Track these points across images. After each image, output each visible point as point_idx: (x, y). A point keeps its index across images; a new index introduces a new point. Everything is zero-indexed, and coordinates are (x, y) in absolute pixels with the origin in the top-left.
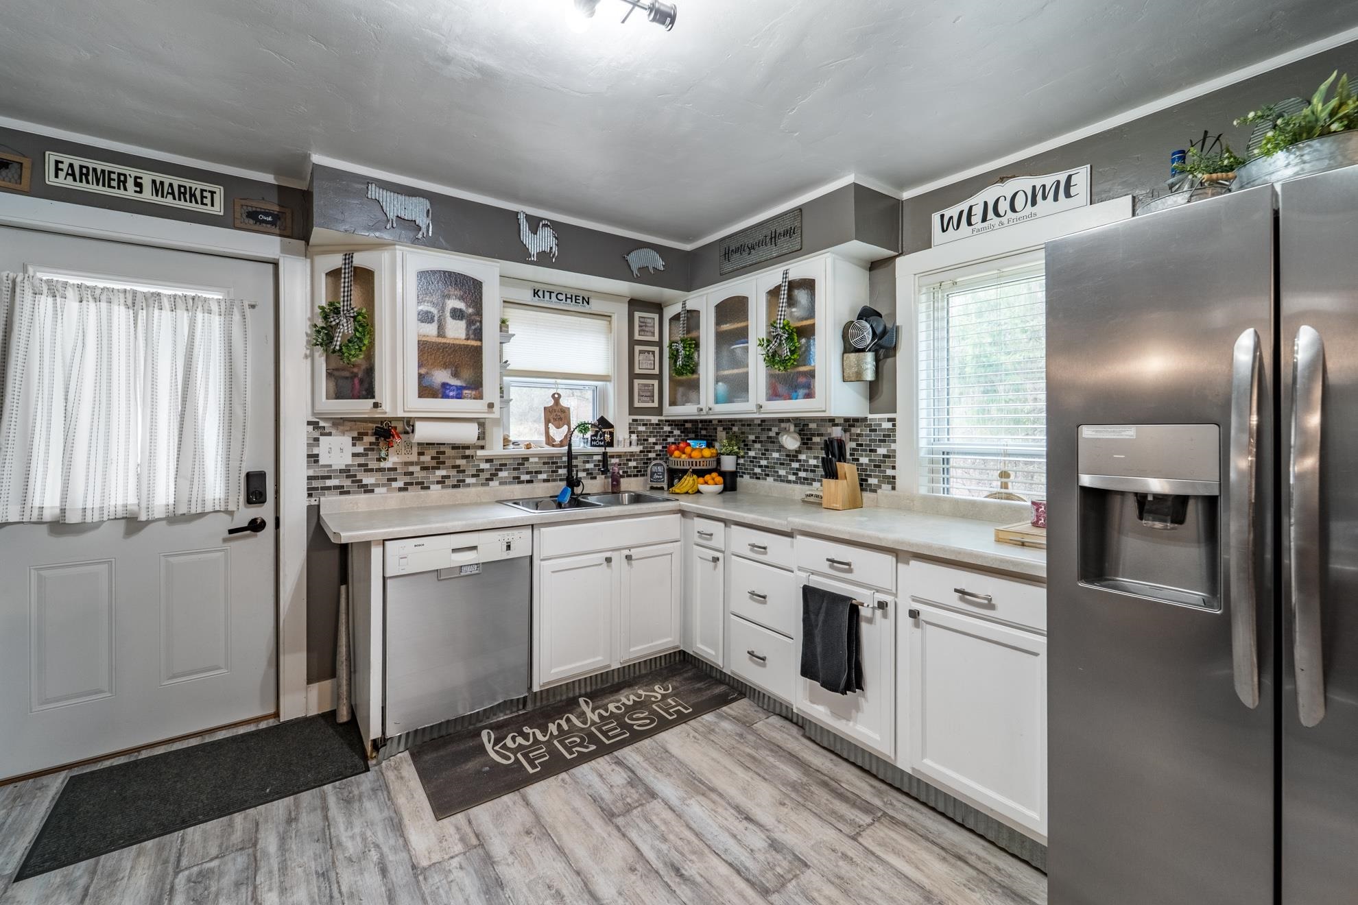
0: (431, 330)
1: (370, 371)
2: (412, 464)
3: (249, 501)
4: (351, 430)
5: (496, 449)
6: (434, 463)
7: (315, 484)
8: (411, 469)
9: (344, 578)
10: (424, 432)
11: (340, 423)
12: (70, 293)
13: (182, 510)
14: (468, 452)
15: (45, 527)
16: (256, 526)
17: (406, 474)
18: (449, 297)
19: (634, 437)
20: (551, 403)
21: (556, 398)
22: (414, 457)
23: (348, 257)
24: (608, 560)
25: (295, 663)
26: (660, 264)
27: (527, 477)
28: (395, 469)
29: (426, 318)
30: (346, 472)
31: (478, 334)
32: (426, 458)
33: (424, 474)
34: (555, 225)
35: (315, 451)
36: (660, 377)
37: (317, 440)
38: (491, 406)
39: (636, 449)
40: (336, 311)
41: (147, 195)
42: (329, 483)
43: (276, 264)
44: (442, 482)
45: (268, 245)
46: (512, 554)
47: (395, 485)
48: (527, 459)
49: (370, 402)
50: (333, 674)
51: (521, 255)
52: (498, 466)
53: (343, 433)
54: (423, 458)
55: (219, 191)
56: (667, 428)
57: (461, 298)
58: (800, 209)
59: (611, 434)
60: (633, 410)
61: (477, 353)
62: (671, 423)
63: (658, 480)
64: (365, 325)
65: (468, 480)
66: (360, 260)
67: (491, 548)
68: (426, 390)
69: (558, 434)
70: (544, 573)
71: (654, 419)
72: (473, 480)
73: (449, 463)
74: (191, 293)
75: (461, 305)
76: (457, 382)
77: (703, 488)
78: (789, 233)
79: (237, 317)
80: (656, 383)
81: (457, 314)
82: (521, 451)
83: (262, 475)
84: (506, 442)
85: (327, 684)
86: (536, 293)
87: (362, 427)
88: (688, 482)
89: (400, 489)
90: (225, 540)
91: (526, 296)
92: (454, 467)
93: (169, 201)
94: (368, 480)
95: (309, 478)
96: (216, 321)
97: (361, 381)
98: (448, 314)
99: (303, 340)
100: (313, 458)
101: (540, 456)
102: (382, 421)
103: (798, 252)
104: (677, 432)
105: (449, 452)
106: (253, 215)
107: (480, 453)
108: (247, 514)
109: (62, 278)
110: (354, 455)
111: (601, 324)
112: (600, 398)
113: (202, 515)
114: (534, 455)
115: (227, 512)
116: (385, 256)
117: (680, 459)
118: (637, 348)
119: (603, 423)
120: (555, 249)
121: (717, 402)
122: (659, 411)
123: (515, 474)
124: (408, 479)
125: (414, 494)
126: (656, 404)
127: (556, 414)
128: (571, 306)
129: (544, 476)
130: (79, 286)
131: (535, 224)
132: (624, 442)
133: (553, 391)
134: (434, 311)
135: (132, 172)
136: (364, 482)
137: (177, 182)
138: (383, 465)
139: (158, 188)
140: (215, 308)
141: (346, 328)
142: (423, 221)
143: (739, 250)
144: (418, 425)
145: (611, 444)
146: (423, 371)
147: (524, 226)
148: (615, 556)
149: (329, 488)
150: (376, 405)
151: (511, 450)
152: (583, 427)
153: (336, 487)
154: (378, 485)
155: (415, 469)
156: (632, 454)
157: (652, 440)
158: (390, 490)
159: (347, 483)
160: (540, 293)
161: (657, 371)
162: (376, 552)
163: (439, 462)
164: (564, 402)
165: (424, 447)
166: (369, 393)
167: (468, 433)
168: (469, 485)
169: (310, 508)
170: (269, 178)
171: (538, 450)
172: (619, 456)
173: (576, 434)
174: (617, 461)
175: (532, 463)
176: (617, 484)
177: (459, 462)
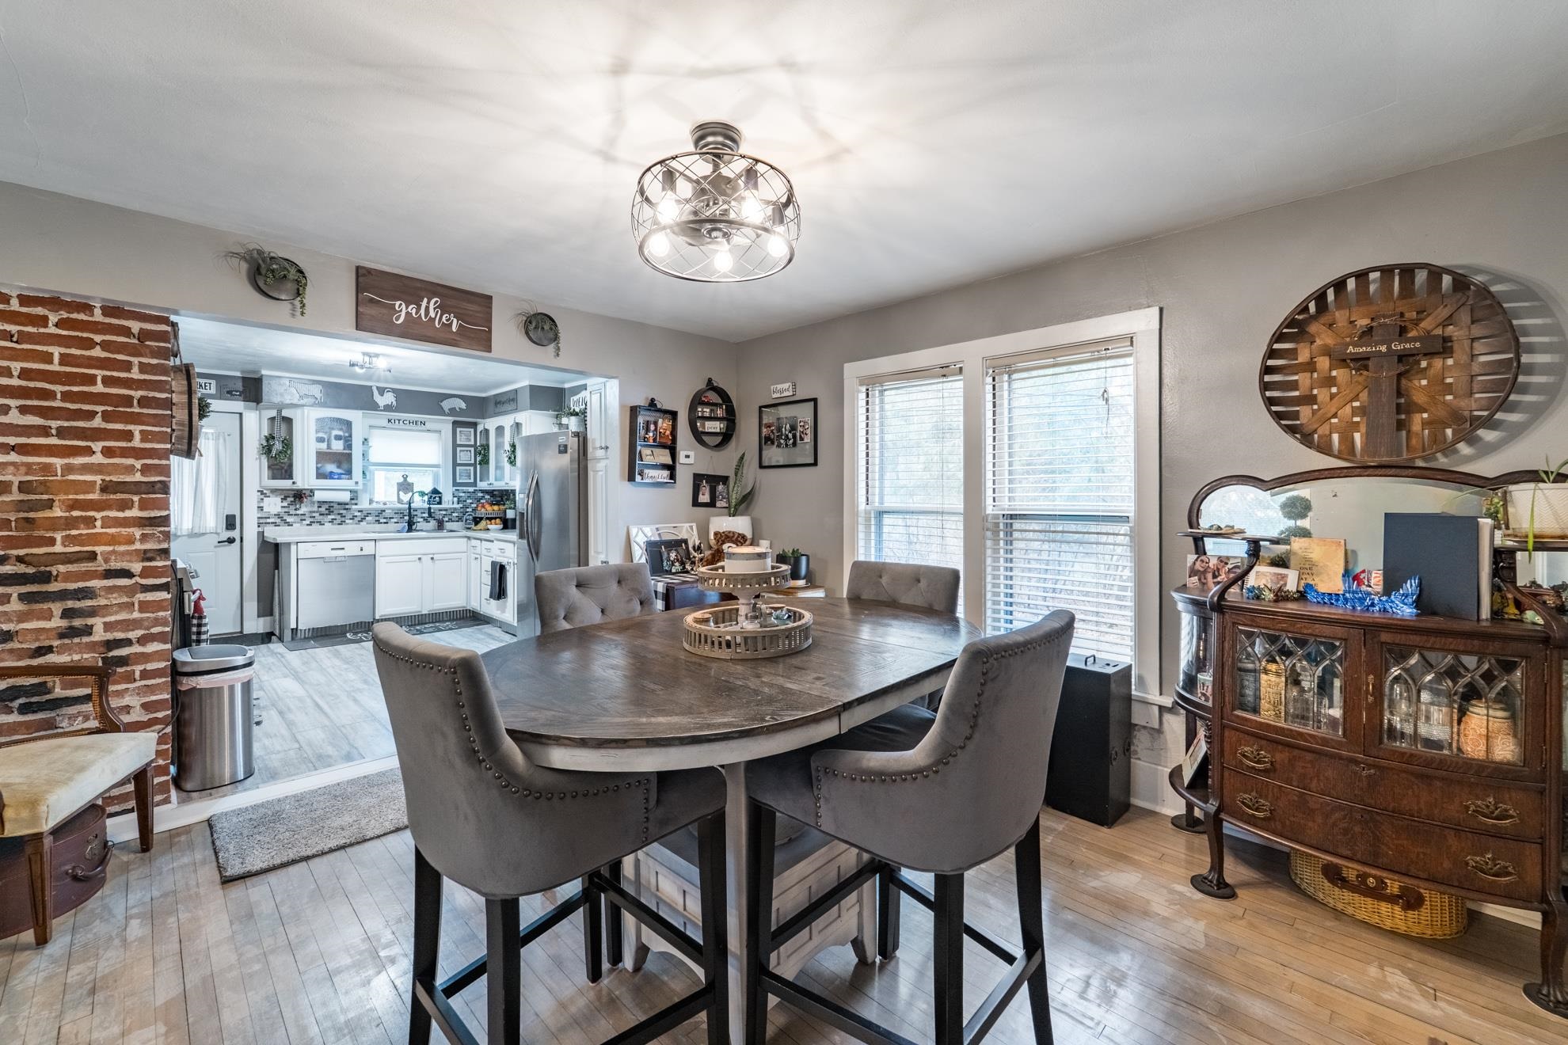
0: (323, 446)
1: (291, 465)
2: (314, 512)
3: (227, 529)
4: (281, 495)
5: (364, 504)
6: (327, 512)
7: (261, 521)
8: (314, 515)
9: (277, 566)
10: (319, 496)
11: (274, 491)
13: (196, 531)
14: (347, 507)
16: (231, 541)
17: (311, 517)
18: (333, 429)
19: (456, 499)
20: (402, 480)
21: (405, 477)
22: (316, 509)
23: (279, 412)
24: (420, 559)
25: (251, 607)
26: (463, 405)
27: (385, 521)
28: (305, 515)
29: (320, 440)
30: (278, 515)
31: (350, 447)
32: (323, 509)
33: (321, 517)
34: (394, 391)
35: (261, 505)
36: (474, 465)
37: (263, 499)
38: (357, 483)
39: (456, 506)
40: (273, 438)
42: (268, 520)
43: (241, 414)
44: (332, 521)
45: (238, 405)
46: (363, 553)
47: (305, 522)
48: (384, 511)
49: (291, 481)
50: (271, 614)
51: (374, 407)
52: (365, 515)
53: (277, 496)
54: (320, 509)
55: (213, 382)
56: (480, 495)
57: (341, 429)
58: (516, 391)
59: (440, 498)
60: (455, 484)
61: (349, 456)
62: (482, 491)
63: (469, 524)
64: (288, 444)
65: (347, 521)
66: (285, 413)
67: (352, 549)
68: (321, 475)
69: (405, 498)
70: (381, 564)
71: (471, 489)
72: (351, 521)
73: (336, 512)
75: (341, 433)
76: (339, 471)
77: (490, 527)
78: (513, 400)
79: (221, 441)
80: (472, 468)
81: (338, 438)
82: (381, 506)
83: (234, 517)
84: (371, 501)
85: (268, 619)
86: (389, 421)
87: (286, 493)
88: (483, 524)
89: (308, 525)
90: (216, 547)
91: (384, 423)
92: (339, 514)
94: (290, 519)
95: (259, 518)
97: (286, 471)
98: (333, 438)
99: (256, 451)
100: (261, 508)
101: (393, 509)
102: (298, 490)
103: (516, 410)
104: (487, 497)
105: (336, 506)
106: (230, 392)
107: (354, 507)
108: (226, 535)
110: (282, 507)
111: (436, 435)
112: (436, 478)
113: (203, 534)
114: (389, 509)
115: (216, 533)
116: (299, 411)
117: (481, 512)
118: (458, 449)
119: (435, 491)
120: (394, 403)
121: (496, 480)
122: (475, 484)
123: (377, 518)
124: (312, 520)
125: (315, 526)
126: (472, 480)
127: (405, 486)
128: (413, 427)
129: (395, 520)
131: (382, 391)
132: (448, 501)
133: (404, 474)
134: (325, 436)
136: (288, 521)
138: (298, 512)
140: (210, 436)
141: (278, 446)
142: (318, 395)
143: (499, 403)
144: (316, 492)
145: (440, 503)
146: (319, 465)
147: (376, 392)
148: (424, 558)
149: (269, 523)
150: (294, 483)
151: (374, 505)
152: (422, 494)
153: (272, 523)
154: (295, 522)
155: (316, 515)
156: (455, 509)
157: (469, 501)
158: (302, 525)
159: (278, 521)
160: (393, 423)
161: (473, 462)
162: (293, 548)
163: (330, 511)
164: (409, 480)
165: (321, 503)
166: (290, 477)
167: (345, 497)
168: (348, 524)
169: (259, 532)
170: (238, 374)
171: (392, 506)
172: (446, 510)
173: (417, 498)
174: (444, 513)
175: (388, 513)
176: (440, 526)
177: (341, 512)
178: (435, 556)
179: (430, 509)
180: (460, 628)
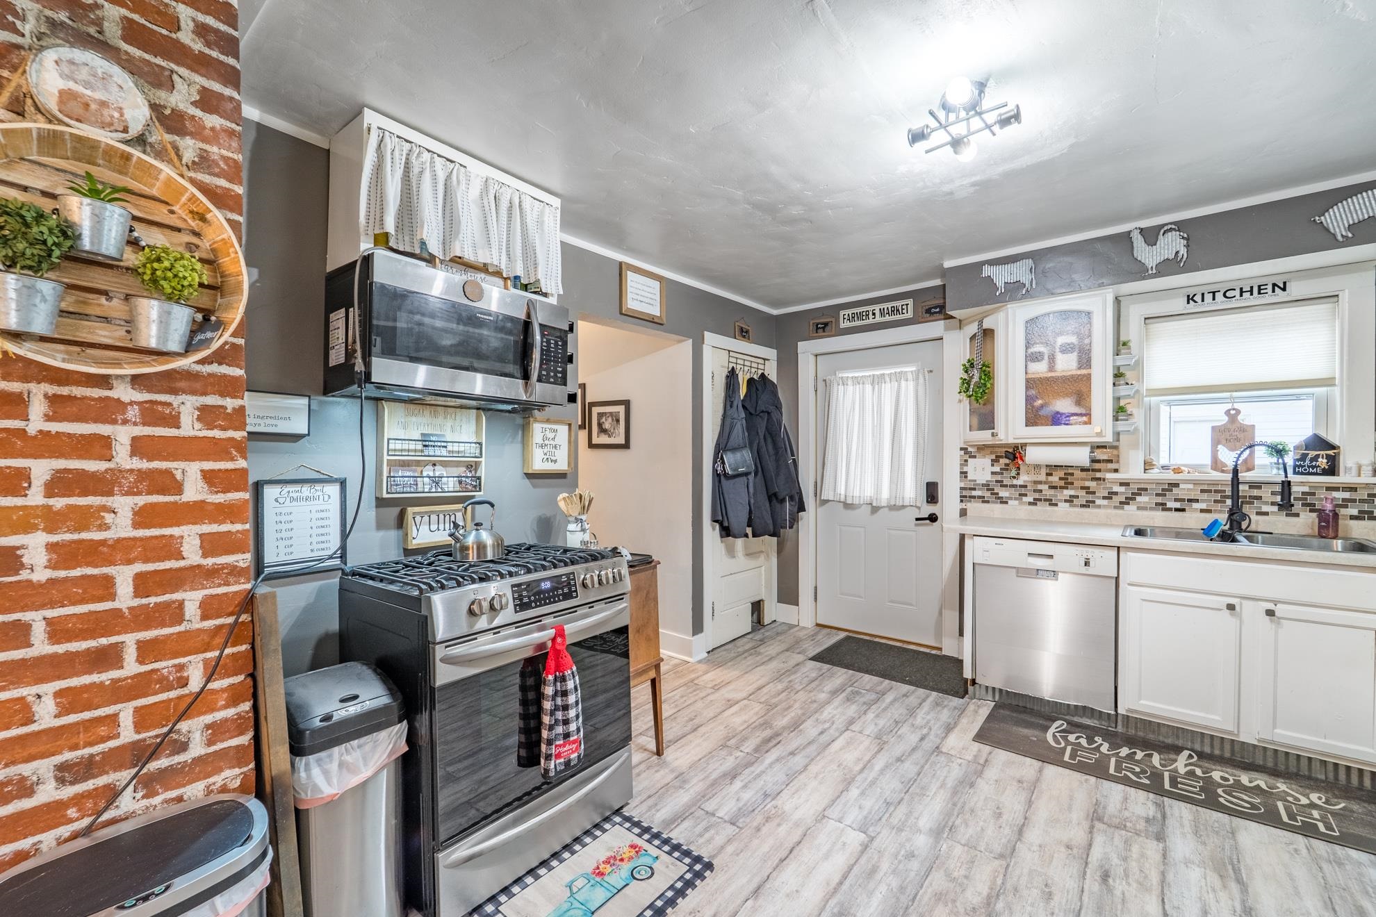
0: (1039, 368)
2: (1040, 483)
3: (928, 501)
4: (991, 453)
5: (1132, 469)
6: (1062, 483)
8: (1040, 487)
10: (1038, 455)
11: (982, 448)
12: (850, 382)
13: (893, 502)
14: (1098, 475)
15: (842, 504)
16: (933, 518)
17: (1035, 491)
20: (1224, 421)
21: (1233, 416)
22: (1043, 477)
23: (981, 322)
24: (1232, 607)
27: (1177, 505)
28: (1025, 486)
29: (1034, 358)
30: (987, 486)
31: (1086, 363)
32: (1054, 479)
33: (1052, 492)
34: (1180, 226)
35: (965, 469)
37: (966, 461)
40: (972, 365)
41: (878, 319)
42: (974, 493)
43: (942, 339)
44: (1070, 500)
45: (937, 328)
47: (1025, 499)
48: (1177, 485)
49: (995, 431)
53: (985, 457)
54: (1050, 478)
55: (911, 302)
57: (1071, 333)
59: (1334, 458)
61: (1087, 379)
64: (989, 372)
65: (1098, 502)
66: (987, 323)
68: (1033, 418)
69: (1228, 457)
72: (1105, 502)
73: (1077, 484)
74: (898, 370)
75: (1070, 339)
76: (1069, 409)
79: (921, 380)
81: (1066, 349)
82: (1170, 476)
83: (935, 485)
84: (1148, 465)
86: (1190, 299)
87: (995, 451)
89: (1030, 504)
90: (915, 525)
91: (1179, 305)
92: (1082, 488)
93: (887, 318)
94: (1004, 493)
95: (962, 489)
96: (911, 385)
97: (989, 416)
98: (1058, 350)
99: (955, 390)
100: (964, 474)
101: (1196, 483)
102: (1005, 446)
105: (1078, 473)
106: (928, 311)
107: (1109, 476)
108: (927, 510)
109: (846, 375)
110: (993, 473)
111: (1322, 309)
112: (1323, 410)
113: (903, 507)
114: (1187, 481)
115: (915, 507)
116: (1001, 316)
119: (1319, 442)
120: (1183, 251)
123: (1160, 500)
124: (1037, 496)
125: (1043, 508)
127: (1233, 433)
128: (1256, 300)
129: (1204, 506)
130: (852, 377)
131: (1151, 235)
133: (1229, 406)
134: (1043, 350)
135: (870, 308)
136: (1000, 495)
137: (889, 305)
138: (1015, 482)
139: (882, 313)
140: (910, 377)
141: (977, 377)
142: (1027, 278)
144: (1029, 450)
145: (1332, 470)
147: (1138, 240)
148: (1246, 607)
149: (974, 497)
150: (999, 434)
151: (1155, 474)
152: (1278, 448)
153: (980, 497)
154: (1011, 498)
155: (1044, 487)
158: (1022, 503)
159: (987, 494)
160: (1198, 298)
162: (968, 543)
163: (1067, 483)
164: (1244, 419)
165: (1046, 468)
166: (993, 425)
167: (1081, 456)
168: (1099, 507)
169: (961, 510)
170: (940, 282)
171: (1196, 476)
172: (1353, 489)
173: (1262, 458)
174: (1347, 495)
175: (1185, 491)
176: (1328, 525)
177: (1087, 484)
178: (1280, 610)
179: (1287, 485)
180: (1346, 840)
